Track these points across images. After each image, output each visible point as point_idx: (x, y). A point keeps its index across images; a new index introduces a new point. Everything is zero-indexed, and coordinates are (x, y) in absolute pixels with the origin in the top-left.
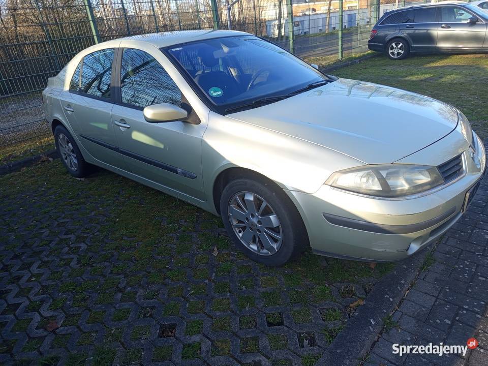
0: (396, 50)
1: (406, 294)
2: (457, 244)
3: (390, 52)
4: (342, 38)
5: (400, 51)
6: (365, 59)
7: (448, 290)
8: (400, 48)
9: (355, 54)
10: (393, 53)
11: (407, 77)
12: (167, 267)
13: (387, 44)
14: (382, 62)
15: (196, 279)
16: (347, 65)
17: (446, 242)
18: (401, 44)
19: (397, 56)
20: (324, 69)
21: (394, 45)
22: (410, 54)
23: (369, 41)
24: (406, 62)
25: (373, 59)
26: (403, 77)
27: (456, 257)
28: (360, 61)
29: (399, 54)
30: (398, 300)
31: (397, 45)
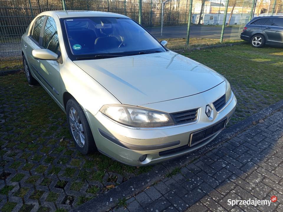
0: (257, 41)
1: (147, 188)
2: (202, 165)
3: (253, 42)
4: (224, 29)
5: (259, 43)
6: (237, 44)
7: (173, 192)
8: (260, 41)
9: (232, 40)
10: (255, 43)
11: (254, 58)
12: (32, 142)
13: (252, 37)
14: (246, 47)
15: (41, 152)
16: (224, 46)
17: (195, 163)
18: (260, 38)
19: (257, 45)
20: (208, 46)
21: (256, 38)
22: (265, 45)
23: (242, 34)
24: (260, 50)
25: (242, 45)
26: (251, 58)
27: (194, 173)
28: (233, 45)
29: (258, 44)
30: (137, 191)
31: (258, 38)
